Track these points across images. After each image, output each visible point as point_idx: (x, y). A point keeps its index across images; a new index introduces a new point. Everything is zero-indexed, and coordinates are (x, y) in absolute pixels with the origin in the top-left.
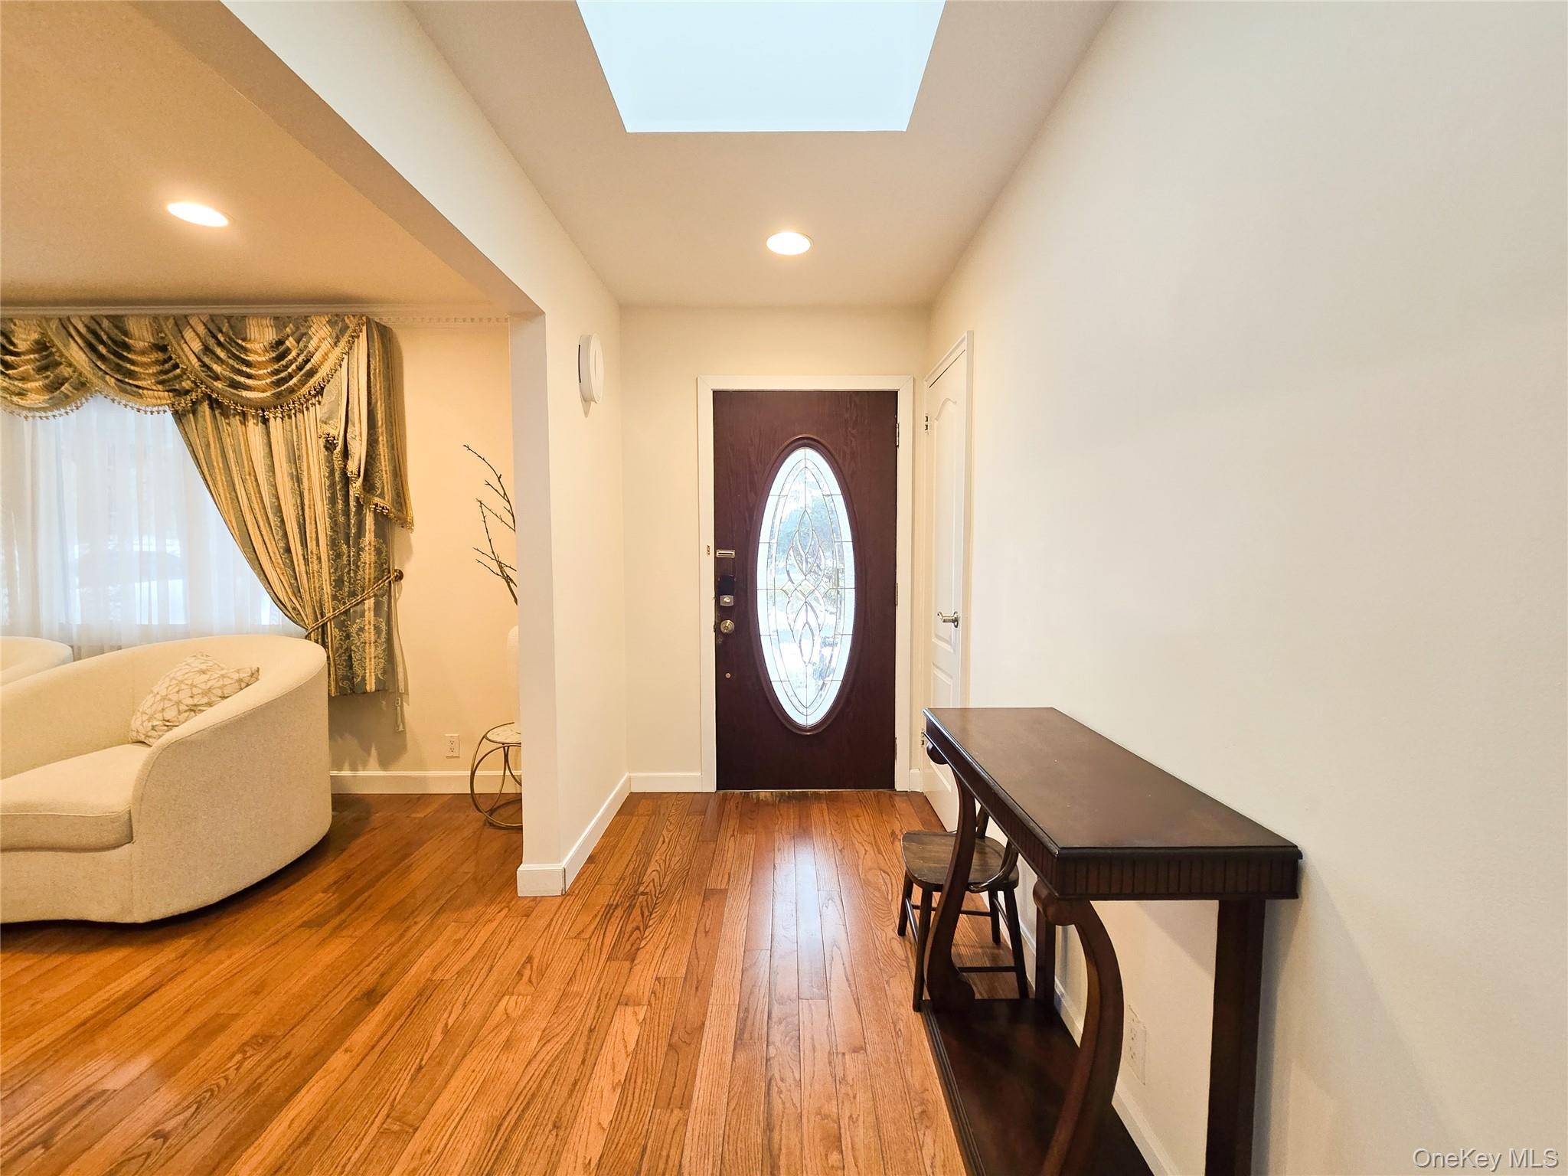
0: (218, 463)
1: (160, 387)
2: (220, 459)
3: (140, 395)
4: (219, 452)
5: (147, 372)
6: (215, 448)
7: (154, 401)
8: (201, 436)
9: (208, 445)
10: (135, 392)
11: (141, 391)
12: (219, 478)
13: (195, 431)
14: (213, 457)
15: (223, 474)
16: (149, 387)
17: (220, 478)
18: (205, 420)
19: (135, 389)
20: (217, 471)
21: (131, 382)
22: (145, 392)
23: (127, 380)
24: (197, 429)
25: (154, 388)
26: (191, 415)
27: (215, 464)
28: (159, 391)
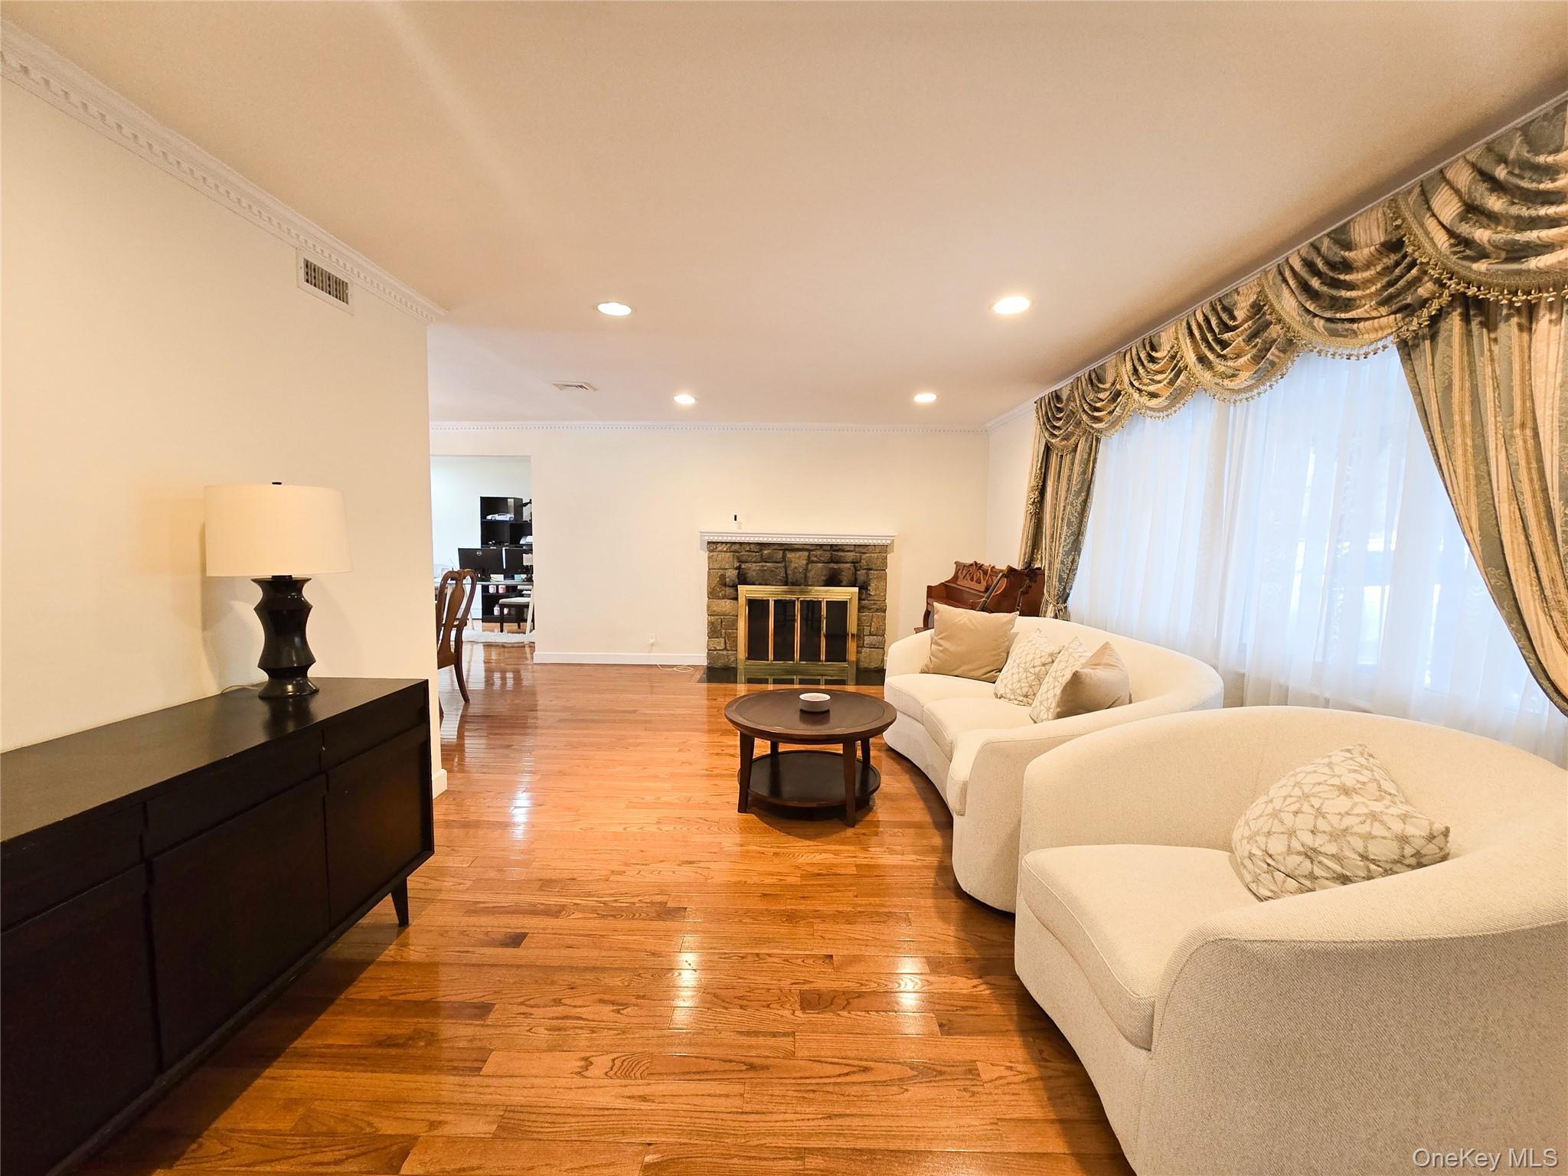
0: (1462, 413)
1: (1384, 310)
2: (1467, 409)
3: (1355, 332)
4: (1467, 395)
5: (1368, 292)
6: (1462, 388)
7: (1373, 336)
8: (1438, 372)
9: (1449, 388)
10: (1347, 330)
11: (1355, 326)
12: (1459, 441)
13: (1430, 368)
14: (1456, 407)
15: (1469, 434)
16: (1368, 316)
17: (1462, 442)
18: (1450, 345)
19: (1347, 326)
20: (1458, 429)
21: (1343, 316)
22: (1362, 324)
23: (1338, 316)
24: (1433, 364)
25: (1374, 314)
26: (1427, 343)
27: (1457, 418)
28: (1382, 316)
